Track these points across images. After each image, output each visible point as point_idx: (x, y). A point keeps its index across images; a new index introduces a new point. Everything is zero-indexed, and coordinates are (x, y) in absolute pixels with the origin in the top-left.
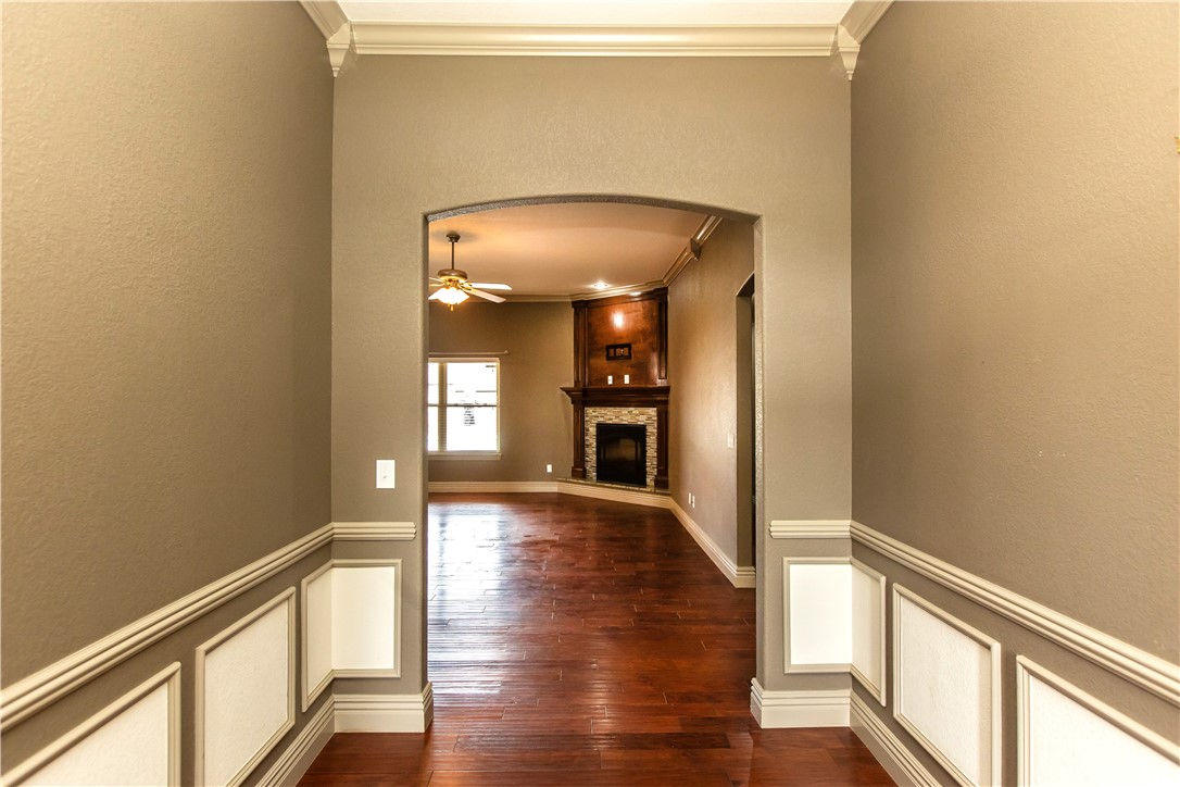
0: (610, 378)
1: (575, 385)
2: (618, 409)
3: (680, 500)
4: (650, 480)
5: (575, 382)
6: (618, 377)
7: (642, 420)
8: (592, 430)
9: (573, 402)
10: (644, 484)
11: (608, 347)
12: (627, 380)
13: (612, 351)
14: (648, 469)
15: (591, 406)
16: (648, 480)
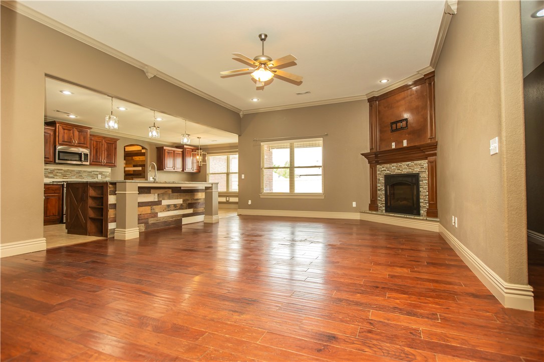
0: (393, 144)
1: (370, 151)
2: (399, 164)
3: (446, 224)
4: (423, 211)
5: (371, 149)
6: (399, 142)
7: (417, 170)
8: (382, 179)
9: (369, 162)
10: (418, 214)
11: (392, 123)
12: (405, 143)
13: (394, 126)
14: (421, 204)
15: (380, 164)
16: (422, 212)
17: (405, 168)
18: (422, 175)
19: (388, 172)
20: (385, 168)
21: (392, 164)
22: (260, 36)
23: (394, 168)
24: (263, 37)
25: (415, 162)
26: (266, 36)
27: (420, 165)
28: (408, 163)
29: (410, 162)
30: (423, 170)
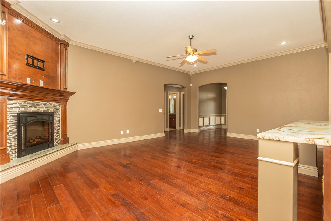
17: (42, 107)
18: (56, 114)
19: (23, 109)
20: (17, 105)
21: (28, 102)
22: (189, 37)
23: (31, 105)
24: (191, 37)
25: (51, 103)
26: (193, 36)
27: (54, 105)
28: (45, 103)
29: (46, 103)
30: (56, 110)
